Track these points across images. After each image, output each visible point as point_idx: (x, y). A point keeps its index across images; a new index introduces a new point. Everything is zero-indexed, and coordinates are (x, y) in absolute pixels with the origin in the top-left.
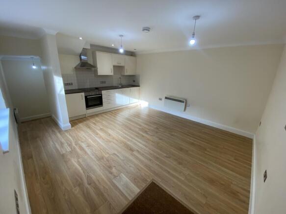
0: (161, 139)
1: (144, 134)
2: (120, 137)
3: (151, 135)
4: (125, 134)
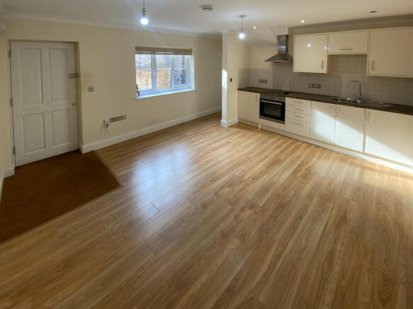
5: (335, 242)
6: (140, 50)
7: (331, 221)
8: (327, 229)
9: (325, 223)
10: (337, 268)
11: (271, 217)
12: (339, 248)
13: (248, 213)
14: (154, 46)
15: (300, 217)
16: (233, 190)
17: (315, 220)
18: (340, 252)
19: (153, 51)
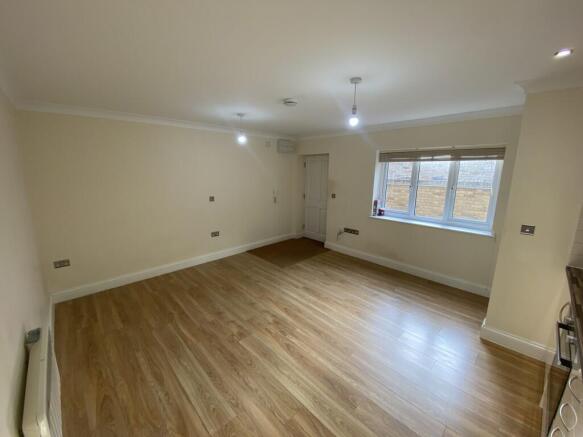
0: (252, 304)
1: (284, 315)
2: (334, 310)
3: (268, 312)
4: (324, 316)
5: (167, 394)
6: (388, 157)
7: (189, 408)
8: (184, 398)
9: (192, 399)
10: (149, 378)
11: (224, 347)
12: (160, 393)
13: (235, 330)
14: (413, 149)
15: (211, 373)
16: (269, 323)
17: (201, 390)
18: (157, 392)
19: (413, 156)
